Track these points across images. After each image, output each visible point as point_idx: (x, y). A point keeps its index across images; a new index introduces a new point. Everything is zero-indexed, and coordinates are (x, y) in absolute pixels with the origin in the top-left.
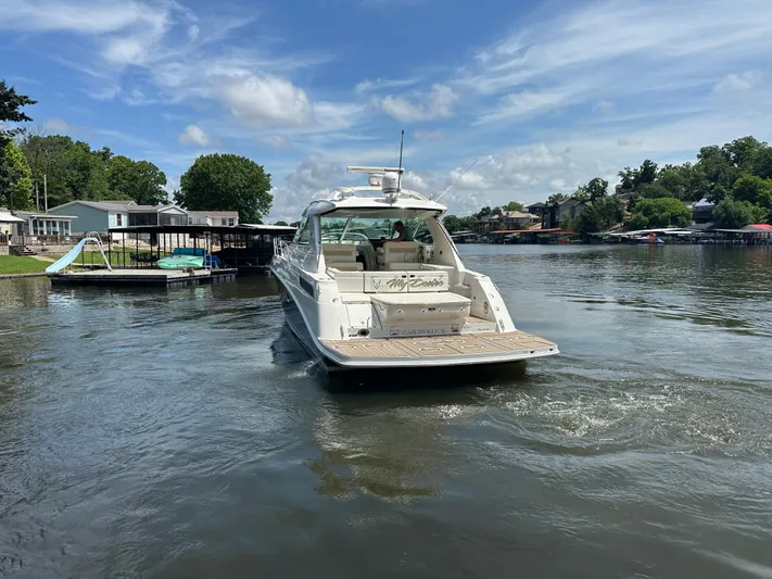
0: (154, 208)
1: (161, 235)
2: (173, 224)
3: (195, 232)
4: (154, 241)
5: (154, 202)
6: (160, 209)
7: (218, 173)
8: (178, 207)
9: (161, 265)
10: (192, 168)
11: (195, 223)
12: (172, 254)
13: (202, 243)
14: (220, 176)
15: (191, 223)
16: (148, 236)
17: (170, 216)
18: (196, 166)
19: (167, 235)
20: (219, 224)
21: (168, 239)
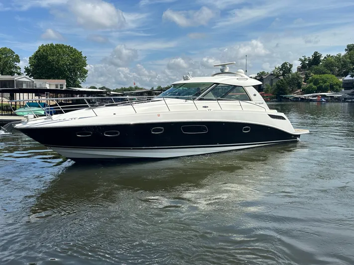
0: (12, 77)
1: (18, 94)
2: (24, 87)
3: (39, 92)
4: (12, 98)
5: (12, 74)
6: (16, 77)
7: (53, 56)
8: (28, 77)
9: (17, 113)
10: (37, 52)
11: (38, 87)
12: (24, 106)
13: (43, 99)
14: (55, 57)
15: (36, 87)
16: (8, 95)
17: (22, 83)
18: (39, 51)
19: (21, 94)
20: (53, 88)
21: (22, 97)
